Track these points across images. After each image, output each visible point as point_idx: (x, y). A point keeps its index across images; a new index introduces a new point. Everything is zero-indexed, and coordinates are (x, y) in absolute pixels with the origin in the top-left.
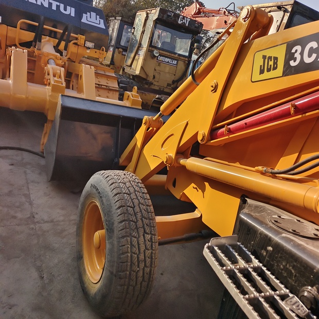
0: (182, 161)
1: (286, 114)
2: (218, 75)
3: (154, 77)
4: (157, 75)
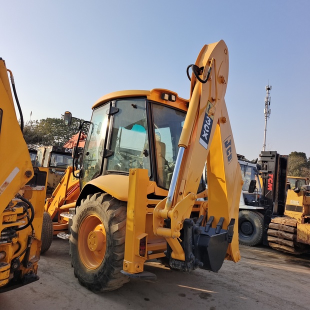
0: (60, 208)
1: (77, 188)
2: (65, 182)
3: (54, 184)
4: (56, 183)
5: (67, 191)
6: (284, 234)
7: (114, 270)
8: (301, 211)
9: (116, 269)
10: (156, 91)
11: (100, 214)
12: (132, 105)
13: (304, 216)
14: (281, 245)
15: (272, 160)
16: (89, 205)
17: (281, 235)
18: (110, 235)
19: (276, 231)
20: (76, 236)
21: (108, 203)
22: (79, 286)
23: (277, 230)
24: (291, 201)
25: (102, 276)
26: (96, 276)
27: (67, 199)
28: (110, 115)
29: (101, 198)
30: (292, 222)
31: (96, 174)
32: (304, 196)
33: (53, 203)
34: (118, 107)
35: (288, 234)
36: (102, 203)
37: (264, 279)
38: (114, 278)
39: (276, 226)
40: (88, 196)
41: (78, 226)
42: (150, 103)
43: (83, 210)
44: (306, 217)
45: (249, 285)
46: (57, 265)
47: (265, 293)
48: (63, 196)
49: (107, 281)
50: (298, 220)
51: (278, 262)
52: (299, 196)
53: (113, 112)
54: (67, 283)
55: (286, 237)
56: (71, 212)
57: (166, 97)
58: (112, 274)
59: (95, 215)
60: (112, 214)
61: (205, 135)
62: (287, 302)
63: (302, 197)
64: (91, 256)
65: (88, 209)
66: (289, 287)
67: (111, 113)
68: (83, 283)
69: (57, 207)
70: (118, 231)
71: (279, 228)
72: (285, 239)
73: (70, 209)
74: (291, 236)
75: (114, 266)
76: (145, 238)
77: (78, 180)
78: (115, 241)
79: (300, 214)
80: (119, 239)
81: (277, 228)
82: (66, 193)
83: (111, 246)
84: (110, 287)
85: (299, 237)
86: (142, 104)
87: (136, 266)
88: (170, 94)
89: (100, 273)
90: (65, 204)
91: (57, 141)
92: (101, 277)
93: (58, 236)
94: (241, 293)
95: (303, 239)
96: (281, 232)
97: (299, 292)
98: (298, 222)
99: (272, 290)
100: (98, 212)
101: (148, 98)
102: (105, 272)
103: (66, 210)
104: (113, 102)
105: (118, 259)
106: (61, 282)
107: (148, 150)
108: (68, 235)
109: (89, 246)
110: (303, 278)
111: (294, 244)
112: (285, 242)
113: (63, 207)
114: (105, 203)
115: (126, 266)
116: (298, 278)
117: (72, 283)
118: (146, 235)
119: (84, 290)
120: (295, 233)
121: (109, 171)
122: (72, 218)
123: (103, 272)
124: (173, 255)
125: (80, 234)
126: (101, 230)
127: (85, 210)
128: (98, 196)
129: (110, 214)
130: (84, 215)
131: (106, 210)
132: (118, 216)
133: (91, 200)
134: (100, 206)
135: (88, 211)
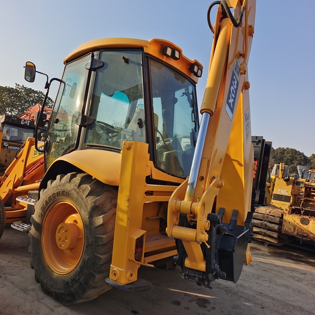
0: (16, 190)
1: (39, 166)
2: (23, 157)
3: (6, 161)
4: (8, 160)
5: (25, 169)
6: (268, 224)
7: (95, 276)
8: (289, 202)
9: (98, 276)
10: (156, 42)
11: (76, 201)
12: (124, 58)
13: (291, 206)
14: (264, 235)
15: (257, 146)
16: (59, 188)
17: (266, 225)
18: (91, 231)
19: (260, 222)
20: (39, 227)
21: (87, 187)
22: (42, 294)
23: (262, 220)
24: (279, 190)
25: (77, 284)
26: (67, 283)
28: (90, 70)
29: (79, 177)
30: (278, 213)
31: (69, 148)
32: (293, 185)
34: (103, 60)
35: (273, 225)
36: (79, 186)
37: (258, 277)
38: (94, 288)
39: (260, 216)
40: (58, 177)
41: (42, 216)
42: (147, 57)
43: (51, 195)
44: (293, 208)
45: (246, 285)
47: (265, 295)
48: (20, 175)
49: (84, 291)
50: (285, 210)
51: (262, 255)
52: (288, 185)
53: (96, 67)
54: (25, 291)
55: (270, 228)
56: (31, 196)
57: (169, 52)
58: (91, 282)
59: (68, 202)
60: (95, 202)
61: (231, 101)
62: (294, 307)
63: (291, 186)
64: (60, 255)
65: (58, 194)
66: (287, 287)
67: (93, 67)
68: (47, 292)
69: (12, 188)
70: (102, 225)
71: (264, 218)
72: (269, 230)
73: (29, 192)
74: (276, 227)
75: (94, 271)
76: (142, 236)
77: (43, 155)
78: (97, 239)
79: (288, 204)
80: (104, 236)
81: (261, 219)
83: (91, 245)
84: (87, 298)
85: (285, 228)
86: (137, 58)
87: (129, 274)
88: (174, 49)
89: (74, 280)
90: (22, 185)
91: (10, 114)
92: (76, 286)
93: (12, 226)
94: (242, 297)
95: (289, 231)
96: (266, 223)
97: (299, 292)
98: (285, 212)
99: (271, 291)
100: (72, 199)
101: (146, 50)
102: (82, 279)
103: (24, 193)
104: (95, 53)
105: (101, 262)
106: (16, 289)
107: (143, 119)
108: (26, 226)
109: (58, 243)
110: (295, 274)
111: (278, 236)
112: (269, 233)
113: (20, 188)
114: (84, 186)
115: (115, 274)
116: (291, 274)
117: (33, 290)
118: (143, 232)
119: (50, 302)
120: (280, 224)
121: (88, 144)
122: (33, 204)
123: (79, 279)
124: (187, 263)
125: (45, 225)
126: (75, 221)
127: (53, 194)
128: (73, 177)
129: (90, 201)
130: (52, 202)
131: (84, 197)
132: (102, 205)
133: (63, 182)
134: (75, 191)
135: (57, 196)
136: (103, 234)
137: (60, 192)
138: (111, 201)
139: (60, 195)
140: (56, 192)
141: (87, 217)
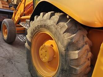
1: (31, 6)
16: (42, 22)
18: (66, 60)
20: (30, 44)
21: (65, 25)
27: (25, 13)
29: (57, 16)
33: (17, 14)
36: (58, 23)
40: (42, 14)
43: (36, 26)
46: (18, 55)
48: (22, 11)
56: (27, 23)
59: (48, 33)
65: (41, 26)
69: (19, 17)
73: (26, 20)
77: (32, 1)
80: (78, 68)
82: (24, 9)
83: (66, 71)
90: (24, 16)
100: (51, 32)
113: (23, 17)
114: (61, 24)
122: (27, 28)
125: (33, 43)
126: (52, 45)
127: (38, 26)
128: (52, 15)
129: (67, 37)
130: (37, 30)
131: (62, 32)
132: (77, 41)
133: (45, 18)
134: (54, 26)
135: (41, 27)
136: (77, 66)
137: (42, 25)
138: (83, 38)
139: (42, 27)
140: (40, 25)
141: (64, 49)
